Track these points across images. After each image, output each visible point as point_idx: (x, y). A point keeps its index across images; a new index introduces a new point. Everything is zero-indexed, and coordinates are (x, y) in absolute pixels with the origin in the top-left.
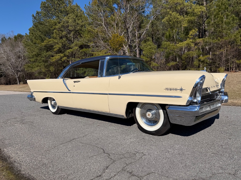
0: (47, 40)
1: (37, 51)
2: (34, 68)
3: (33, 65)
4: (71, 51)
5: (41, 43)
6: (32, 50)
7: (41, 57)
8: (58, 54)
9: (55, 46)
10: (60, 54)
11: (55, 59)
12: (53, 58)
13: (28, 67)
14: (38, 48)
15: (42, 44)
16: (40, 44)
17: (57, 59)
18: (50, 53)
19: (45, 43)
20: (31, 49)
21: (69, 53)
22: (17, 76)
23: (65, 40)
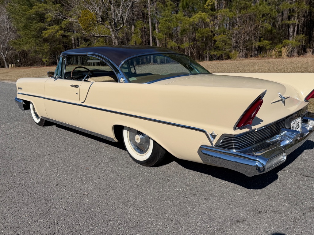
0: (37, 5)
1: (25, 21)
2: (22, 46)
3: (20, 42)
4: (68, 22)
5: (29, 10)
6: (18, 20)
7: (31, 31)
8: (52, 27)
9: (47, 15)
10: (54, 27)
11: (48, 34)
12: (46, 32)
13: (14, 44)
14: (25, 16)
15: (31, 11)
16: (28, 12)
17: (50, 33)
18: (41, 25)
19: (35, 10)
20: (16, 18)
21: (65, 24)
22: (4, 56)
23: (59, 6)
